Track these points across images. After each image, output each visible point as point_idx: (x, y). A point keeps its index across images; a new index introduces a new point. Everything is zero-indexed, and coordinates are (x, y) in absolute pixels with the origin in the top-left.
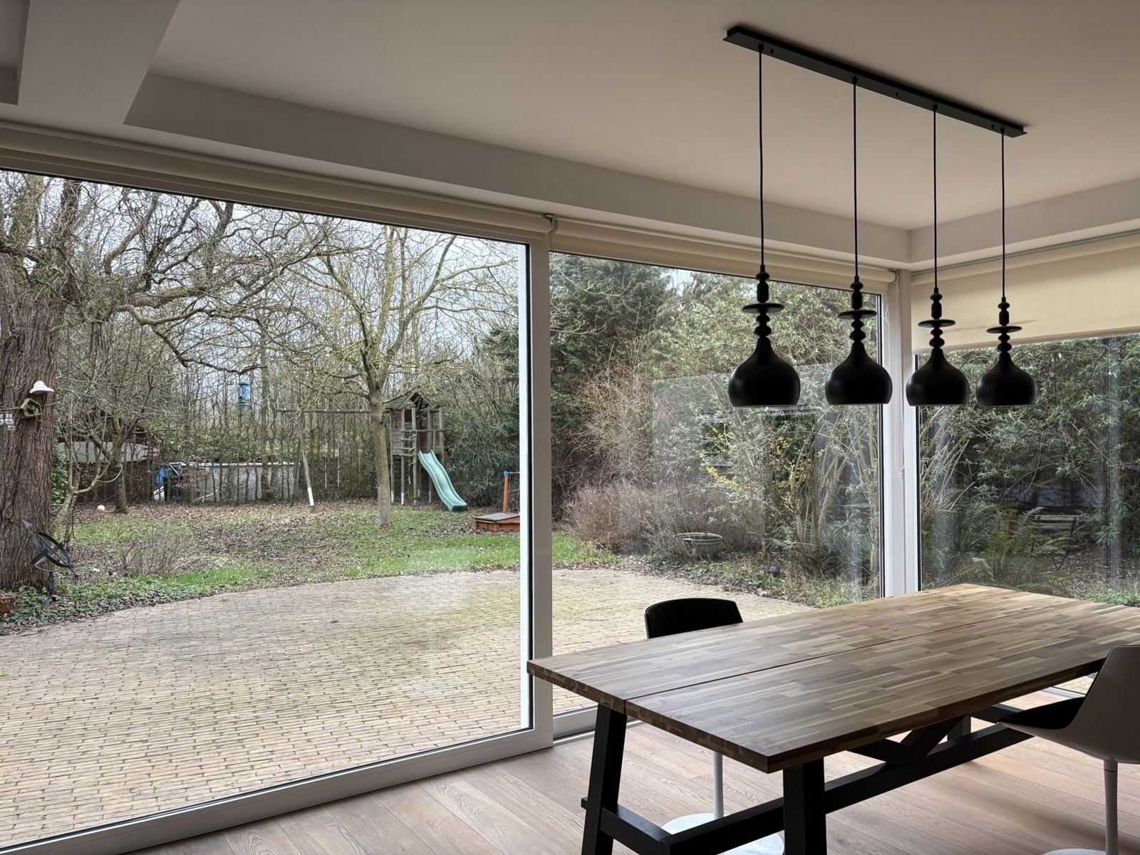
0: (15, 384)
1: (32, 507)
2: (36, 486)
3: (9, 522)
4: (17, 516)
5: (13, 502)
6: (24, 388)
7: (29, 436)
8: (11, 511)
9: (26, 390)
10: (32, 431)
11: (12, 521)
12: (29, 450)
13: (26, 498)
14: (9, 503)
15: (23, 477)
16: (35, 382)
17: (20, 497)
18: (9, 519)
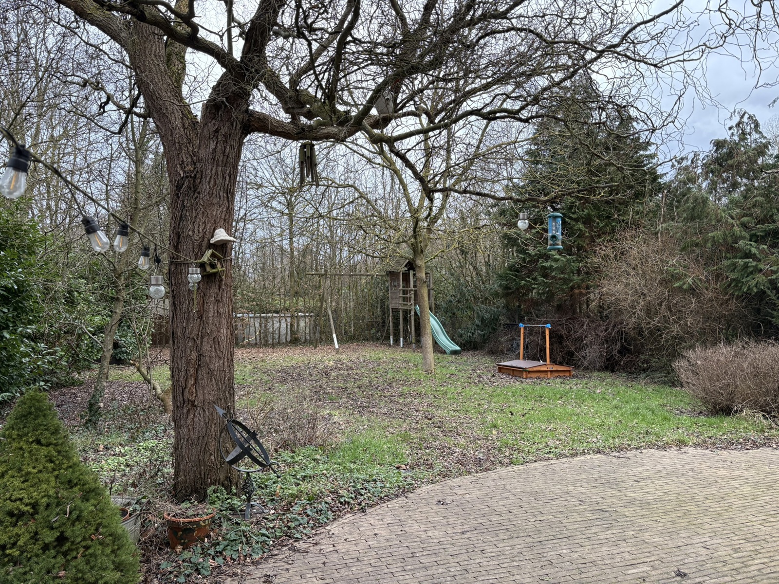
0: (194, 232)
1: (217, 384)
2: (220, 358)
3: (194, 405)
4: (201, 397)
5: (196, 379)
6: (203, 237)
7: (211, 296)
8: (194, 390)
9: (206, 239)
10: (214, 290)
11: (196, 403)
12: (211, 314)
13: (210, 373)
14: (191, 381)
15: (206, 347)
16: (214, 230)
17: (203, 373)
18: (193, 402)
